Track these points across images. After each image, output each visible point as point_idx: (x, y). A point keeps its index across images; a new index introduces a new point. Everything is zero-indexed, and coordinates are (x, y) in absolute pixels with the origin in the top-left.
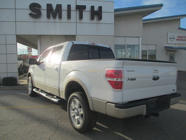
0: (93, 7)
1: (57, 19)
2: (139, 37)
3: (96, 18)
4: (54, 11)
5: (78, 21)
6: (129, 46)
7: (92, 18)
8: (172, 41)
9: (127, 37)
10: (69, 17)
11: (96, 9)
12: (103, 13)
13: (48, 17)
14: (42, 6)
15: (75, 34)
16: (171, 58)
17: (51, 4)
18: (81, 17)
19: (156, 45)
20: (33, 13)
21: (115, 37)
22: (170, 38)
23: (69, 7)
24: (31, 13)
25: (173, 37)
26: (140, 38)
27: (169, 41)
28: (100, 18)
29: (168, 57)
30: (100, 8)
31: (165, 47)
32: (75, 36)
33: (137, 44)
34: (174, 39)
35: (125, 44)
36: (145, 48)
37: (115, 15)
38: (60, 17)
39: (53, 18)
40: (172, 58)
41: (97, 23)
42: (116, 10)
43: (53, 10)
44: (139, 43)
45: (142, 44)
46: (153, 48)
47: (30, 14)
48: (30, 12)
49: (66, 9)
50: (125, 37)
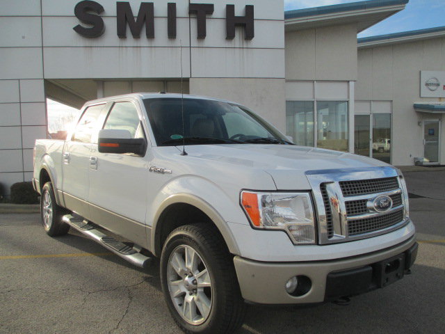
0: (230, 9)
1: (144, 40)
2: (348, 82)
3: (238, 35)
4: (136, 20)
5: (195, 42)
6: (324, 104)
7: (230, 36)
8: (431, 90)
9: (318, 81)
10: (172, 33)
11: (239, 12)
12: (256, 23)
13: (121, 34)
14: (105, 8)
15: (186, 75)
16: (430, 134)
18: (202, 34)
19: (392, 101)
20: (85, 26)
21: (288, 81)
22: (427, 85)
23: (172, 8)
24: (79, 26)
25: (434, 81)
26: (352, 84)
27: (425, 92)
28: (249, 35)
29: (423, 131)
30: (250, 9)
31: (416, 106)
33: (344, 98)
34: (438, 85)
35: (313, 100)
36: (364, 110)
37: (286, 26)
38: (151, 35)
39: (134, 37)
40: (433, 134)
41: (243, 48)
42: (288, 15)
43: (133, 17)
44: (349, 97)
45: (356, 101)
46: (383, 108)
47: (77, 29)
48: (76, 22)
49: (166, 14)
50: (313, 81)
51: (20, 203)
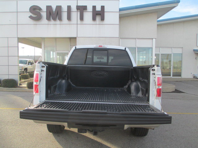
0: (94, 7)
1: (58, 22)
2: (153, 39)
5: (79, 22)
9: (138, 39)
10: (69, 18)
11: (98, 9)
12: (105, 13)
13: (48, 19)
17: (51, 6)
19: (183, 48)
21: (120, 38)
23: (69, 8)
24: (31, 16)
30: (103, 7)
31: (194, 50)
32: (75, 38)
35: (135, 47)
37: (120, 15)
38: (60, 19)
39: (53, 20)
41: (100, 24)
42: (121, 10)
46: (179, 51)
49: (66, 10)
50: (135, 39)
51: (5, 87)
